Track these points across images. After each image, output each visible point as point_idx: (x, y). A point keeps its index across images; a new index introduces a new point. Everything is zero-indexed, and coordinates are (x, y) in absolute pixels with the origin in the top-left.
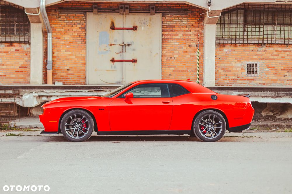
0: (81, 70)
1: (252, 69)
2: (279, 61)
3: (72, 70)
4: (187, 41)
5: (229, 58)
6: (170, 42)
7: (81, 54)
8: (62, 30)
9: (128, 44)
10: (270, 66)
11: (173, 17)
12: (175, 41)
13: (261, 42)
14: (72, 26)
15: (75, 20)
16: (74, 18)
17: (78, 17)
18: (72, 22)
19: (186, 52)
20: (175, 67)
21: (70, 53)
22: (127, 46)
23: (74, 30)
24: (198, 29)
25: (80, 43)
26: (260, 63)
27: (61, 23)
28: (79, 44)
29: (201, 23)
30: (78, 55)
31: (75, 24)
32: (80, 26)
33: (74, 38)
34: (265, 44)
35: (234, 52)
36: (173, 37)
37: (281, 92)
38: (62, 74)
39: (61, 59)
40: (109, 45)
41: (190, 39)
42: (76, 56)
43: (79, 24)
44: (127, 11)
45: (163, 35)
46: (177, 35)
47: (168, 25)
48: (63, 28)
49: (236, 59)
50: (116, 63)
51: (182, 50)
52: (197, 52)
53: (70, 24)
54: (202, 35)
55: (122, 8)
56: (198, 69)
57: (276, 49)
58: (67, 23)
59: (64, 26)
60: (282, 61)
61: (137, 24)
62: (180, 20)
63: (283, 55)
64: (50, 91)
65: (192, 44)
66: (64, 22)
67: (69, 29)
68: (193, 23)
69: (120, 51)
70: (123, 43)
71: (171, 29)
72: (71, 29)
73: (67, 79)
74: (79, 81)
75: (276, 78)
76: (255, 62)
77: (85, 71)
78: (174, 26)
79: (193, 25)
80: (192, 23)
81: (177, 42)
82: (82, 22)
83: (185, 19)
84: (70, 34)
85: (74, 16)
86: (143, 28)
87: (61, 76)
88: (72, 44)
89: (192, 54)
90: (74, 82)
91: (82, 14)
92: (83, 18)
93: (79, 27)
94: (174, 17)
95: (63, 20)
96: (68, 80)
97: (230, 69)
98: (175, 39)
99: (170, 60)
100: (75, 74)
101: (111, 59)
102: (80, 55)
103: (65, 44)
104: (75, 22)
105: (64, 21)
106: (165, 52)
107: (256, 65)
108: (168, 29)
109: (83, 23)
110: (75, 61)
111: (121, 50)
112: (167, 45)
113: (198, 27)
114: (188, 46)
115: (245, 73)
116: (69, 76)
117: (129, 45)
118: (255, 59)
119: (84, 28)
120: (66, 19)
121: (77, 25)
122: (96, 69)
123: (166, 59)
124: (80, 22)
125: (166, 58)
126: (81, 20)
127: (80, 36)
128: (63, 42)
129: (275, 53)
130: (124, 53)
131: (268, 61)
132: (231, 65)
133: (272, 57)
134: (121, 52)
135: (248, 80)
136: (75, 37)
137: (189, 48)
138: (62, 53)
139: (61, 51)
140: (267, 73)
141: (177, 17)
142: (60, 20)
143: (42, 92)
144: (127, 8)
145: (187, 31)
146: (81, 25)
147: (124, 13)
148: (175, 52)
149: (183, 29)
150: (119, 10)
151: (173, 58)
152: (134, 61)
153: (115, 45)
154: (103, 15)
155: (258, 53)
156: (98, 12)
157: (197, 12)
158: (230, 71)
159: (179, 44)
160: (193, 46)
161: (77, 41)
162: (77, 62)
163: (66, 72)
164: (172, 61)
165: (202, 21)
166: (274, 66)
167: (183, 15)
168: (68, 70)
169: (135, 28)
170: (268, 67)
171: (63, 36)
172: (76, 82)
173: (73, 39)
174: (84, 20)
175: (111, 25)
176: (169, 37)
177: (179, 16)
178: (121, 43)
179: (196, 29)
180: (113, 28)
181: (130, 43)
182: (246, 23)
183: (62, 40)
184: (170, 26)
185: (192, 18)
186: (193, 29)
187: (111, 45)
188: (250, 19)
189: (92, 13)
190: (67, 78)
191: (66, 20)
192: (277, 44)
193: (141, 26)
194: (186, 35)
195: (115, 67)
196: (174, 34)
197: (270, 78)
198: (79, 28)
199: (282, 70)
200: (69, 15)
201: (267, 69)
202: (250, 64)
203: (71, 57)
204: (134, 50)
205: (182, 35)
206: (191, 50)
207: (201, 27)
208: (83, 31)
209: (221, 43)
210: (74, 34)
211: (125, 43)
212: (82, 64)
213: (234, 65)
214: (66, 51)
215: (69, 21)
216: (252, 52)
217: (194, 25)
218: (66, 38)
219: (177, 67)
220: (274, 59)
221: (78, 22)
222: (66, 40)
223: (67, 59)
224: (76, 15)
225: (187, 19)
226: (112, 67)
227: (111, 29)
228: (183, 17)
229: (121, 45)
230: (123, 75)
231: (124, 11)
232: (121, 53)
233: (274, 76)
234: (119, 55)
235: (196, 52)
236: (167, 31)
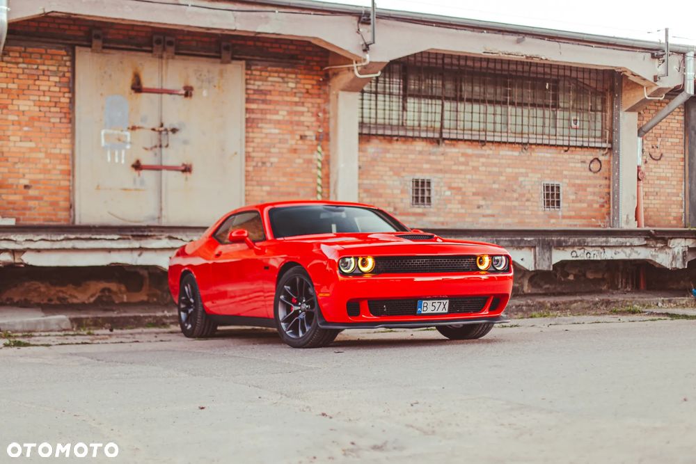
0: (60, 188)
1: (421, 192)
2: (469, 177)
3: (38, 188)
4: (295, 128)
5: (381, 168)
6: (261, 128)
7: (61, 149)
8: (11, 86)
9: (172, 127)
10: (454, 185)
11: (267, 71)
12: (272, 126)
13: (437, 135)
14: (36, 78)
15: (44, 64)
16: (41, 58)
17: (52, 56)
18: (37, 69)
19: (295, 151)
20: (272, 184)
21: (32, 145)
22: (170, 133)
23: (42, 88)
24: (319, 101)
25: (58, 120)
26: (435, 179)
27: (10, 68)
28: (54, 123)
29: (323, 88)
30: (53, 151)
31: (46, 73)
32: (57, 79)
33: (42, 109)
34: (444, 139)
35: (388, 155)
36: (269, 117)
37: (502, 239)
38: (12, 198)
39: (10, 159)
40: (129, 128)
41: (303, 122)
42: (46, 152)
43: (55, 73)
44: (171, 49)
45: (247, 110)
46: (277, 113)
47: (256, 87)
48: (14, 83)
49: (391, 169)
50: (143, 172)
51: (287, 146)
52: (318, 152)
53: (34, 72)
54: (327, 116)
55: (159, 42)
56: (319, 189)
57: (462, 151)
58: (25, 71)
59: (17, 78)
60: (474, 177)
61: (193, 82)
62: (283, 78)
63: (475, 164)
65: (307, 133)
66: (18, 68)
67: (29, 86)
68: (309, 87)
69: (154, 145)
70: (162, 125)
71: (263, 97)
72: (35, 84)
73: (23, 212)
74: (56, 215)
75: (463, 211)
76: (426, 177)
77: (71, 190)
78: (270, 91)
79: (307, 92)
80: (307, 86)
81: (275, 128)
82: (61, 69)
83: (292, 78)
84: (32, 98)
85: (41, 54)
86: (205, 93)
87: (10, 203)
88: (36, 124)
89: (307, 156)
90: (42, 217)
91: (61, 49)
92: (66, 61)
93: (56, 82)
94: (270, 72)
95: (14, 61)
96: (28, 212)
97: (381, 191)
98: (270, 121)
99: (263, 168)
100: (46, 198)
101: (133, 161)
102: (57, 151)
103: (19, 123)
104: (45, 68)
105: (17, 63)
106: (250, 150)
107: (429, 183)
108: (256, 97)
109: (64, 72)
110: (45, 165)
111: (155, 142)
112: (255, 135)
113: (319, 96)
114: (298, 137)
115: (408, 199)
116: (31, 203)
117: (174, 131)
118: (427, 171)
119: (71, 86)
120: (21, 60)
121: (49, 76)
122: (98, 186)
123: (254, 167)
124: (58, 69)
125: (254, 164)
126: (59, 66)
127: (56, 103)
128: (12, 117)
129: (462, 159)
130: (164, 150)
131: (448, 175)
132: (381, 182)
133: (455, 168)
134: (156, 147)
135: (415, 214)
136: (44, 106)
137: (300, 142)
138: (11, 144)
139: (9, 140)
140: (448, 201)
141: (276, 72)
142: (7, 62)
143: (5, 240)
144: (170, 43)
145: (296, 104)
146: (60, 77)
147: (165, 55)
148: (273, 150)
149: (287, 99)
150: (152, 46)
151: (268, 165)
152: (187, 169)
153: (141, 130)
154: (115, 57)
155: (433, 158)
156: (104, 48)
157: (315, 64)
158: (380, 196)
159: (279, 134)
160: (308, 138)
161: (48, 114)
162: (50, 167)
163: (21, 194)
164: (265, 171)
165: (326, 85)
166: (461, 185)
167: (288, 67)
168: (26, 187)
169: (188, 92)
170: (450, 188)
171: (15, 102)
172: (48, 217)
173: (40, 111)
174: (65, 66)
175: (133, 80)
176: (259, 116)
177: (279, 69)
178: (156, 125)
179: (313, 100)
180: (137, 88)
181: (176, 126)
182: (406, 94)
183: (12, 112)
184: (261, 91)
185: (307, 76)
186: (309, 100)
187: (134, 128)
189: (89, 49)
190: (25, 209)
191: (23, 63)
192: (466, 140)
193: (201, 88)
194: (296, 113)
195: (142, 182)
196: (270, 110)
197: (453, 211)
198: (54, 84)
199: (474, 194)
200: (30, 50)
201: (448, 193)
202: (417, 182)
203: (34, 155)
204: (185, 142)
205: (285, 113)
206: (306, 147)
207: (324, 96)
208: (64, 93)
209: (365, 134)
210: (42, 98)
211: (167, 125)
212: (62, 172)
213: (388, 182)
214: (21, 141)
215: (30, 66)
216: (420, 157)
217: (310, 91)
218: (22, 108)
219: (277, 184)
220: (460, 172)
221: (51, 68)
222: (23, 112)
223: (25, 161)
224: (46, 53)
225: (296, 78)
226: (135, 181)
227: (133, 92)
228: (288, 73)
229: (157, 129)
230: (161, 202)
231: (164, 49)
232: (157, 150)
233: (459, 206)
234: (150, 153)
235: (316, 153)
236: (254, 101)
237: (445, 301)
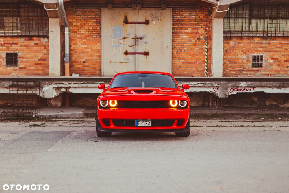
0: (97, 62)
1: (257, 61)
2: (282, 53)
3: (89, 63)
4: (195, 35)
5: (236, 51)
6: (180, 35)
7: (97, 47)
8: (78, 24)
9: (140, 37)
10: (274, 57)
11: (183, 12)
12: (185, 34)
13: (265, 35)
14: (87, 21)
15: (90, 15)
16: (89, 13)
17: (93, 12)
18: (88, 17)
19: (195, 44)
20: (184, 59)
21: (86, 46)
22: (139, 39)
23: (89, 24)
24: (206, 23)
25: (96, 36)
26: (264, 55)
27: (77, 17)
28: (94, 37)
29: (209, 17)
30: (94, 48)
31: (91, 18)
32: (95, 21)
33: (90, 32)
34: (269, 37)
35: (240, 45)
36: (183, 31)
38: (79, 66)
39: (78, 52)
40: (123, 38)
41: (199, 32)
42: (91, 49)
43: (94, 18)
44: (140, 6)
45: (173, 28)
46: (187, 29)
47: (178, 19)
48: (79, 23)
49: (242, 51)
50: (129, 56)
51: (191, 43)
52: (206, 44)
53: (86, 18)
54: (210, 29)
55: (134, 3)
56: (206, 61)
57: (279, 42)
58: (83, 18)
59: (80, 21)
60: (285, 53)
61: (149, 18)
62: (189, 14)
63: (286, 47)
64: (68, 83)
65: (201, 37)
66: (80, 17)
67: (84, 24)
68: (202, 17)
69: (133, 44)
70: (136, 36)
71: (181, 22)
72: (87, 23)
73: (83, 71)
74: (95, 72)
75: (279, 69)
76: (260, 54)
77: (100, 63)
78: (184, 20)
79: (201, 19)
80: (201, 17)
81: (186, 36)
82: (97, 16)
83: (194, 14)
84: (86, 28)
85: (89, 11)
86: (154, 22)
87: (78, 68)
88: (88, 38)
89: (201, 47)
90: (90, 74)
91: (96, 9)
92: (99, 13)
93: (95, 22)
94: (184, 12)
95: (79, 15)
96: (84, 72)
97: (236, 61)
98: (184, 33)
99: (180, 52)
100: (91, 66)
101: (124, 51)
102: (95, 48)
103: (81, 38)
104: (90, 16)
105: (80, 15)
106: (175, 45)
107: (261, 57)
108: (177, 23)
109: (98, 18)
110: (91, 54)
111: (134, 43)
112: (177, 39)
113: (207, 21)
114: (197, 39)
115: (250, 64)
116: (86, 68)
117: (141, 38)
118: (260, 51)
119: (99, 23)
120: (82, 14)
121: (92, 20)
122: (110, 61)
123: (176, 52)
124: (95, 16)
125: (177, 51)
126: (96, 15)
127: (95, 30)
128: (78, 36)
129: (279, 46)
130: (137, 46)
131: (271, 53)
132: (237, 57)
133: (276, 49)
134: (134, 45)
135: (253, 71)
136: (90, 31)
137: (197, 41)
138: (78, 46)
139: (77, 45)
140: (271, 64)
141: (187, 12)
142: (77, 15)
143: (61, 83)
144: (139, 3)
145: (196, 25)
146: (96, 20)
147: (137, 8)
148: (185, 45)
149: (192, 23)
150: (132, 5)
151: (183, 51)
152: (146, 54)
153: (128, 39)
154: (117, 10)
155: (263, 45)
156: (113, 7)
157: (205, 7)
158: (236, 63)
159: (188, 38)
160: (201, 39)
161: (92, 34)
162: (93, 54)
163: (82, 65)
164: (182, 53)
165: (210, 16)
166: (278, 57)
167: (192, 9)
168: (84, 62)
169: (147, 23)
170: (272, 59)
171: (79, 30)
172: (92, 73)
173: (89, 33)
174: (99, 15)
175: (124, 19)
176: (179, 31)
177: (188, 10)
178: (133, 36)
179: (204, 23)
180: (126, 22)
181: (142, 37)
182: (251, 17)
183: (78, 34)
184: (180, 20)
185: (201, 13)
186: (202, 23)
187: (125, 38)
188: (255, 13)
189: (107, 8)
190: (83, 70)
191: (82, 15)
192: (281, 37)
193: (152, 20)
194: (195, 29)
195: (128, 59)
196: (183, 28)
197: (274, 69)
198: (94, 22)
199: (285, 61)
200: (85, 10)
201: (271, 61)
202: (255, 56)
203: (87, 50)
204: (146, 43)
205: (191, 29)
206: (200, 43)
207: (209, 21)
208: (98, 26)
209: (228, 36)
210: (89, 28)
211: (138, 36)
212: (98, 56)
213: (240, 57)
214: (82, 45)
215: (85, 16)
216: (257, 45)
217: (202, 19)
218: (82, 32)
219: (186, 59)
220: (278, 51)
221: (93, 16)
222: (83, 34)
223: (83, 52)
224: (91, 11)
225: (196, 13)
226: (125, 59)
227: (124, 24)
228: (192, 12)
229: (134, 38)
230: (136, 67)
231: (137, 6)
232: (134, 46)
233: (277, 67)
234: (132, 48)
235: (205, 45)
236: (177, 25)
237: (149, 121)
